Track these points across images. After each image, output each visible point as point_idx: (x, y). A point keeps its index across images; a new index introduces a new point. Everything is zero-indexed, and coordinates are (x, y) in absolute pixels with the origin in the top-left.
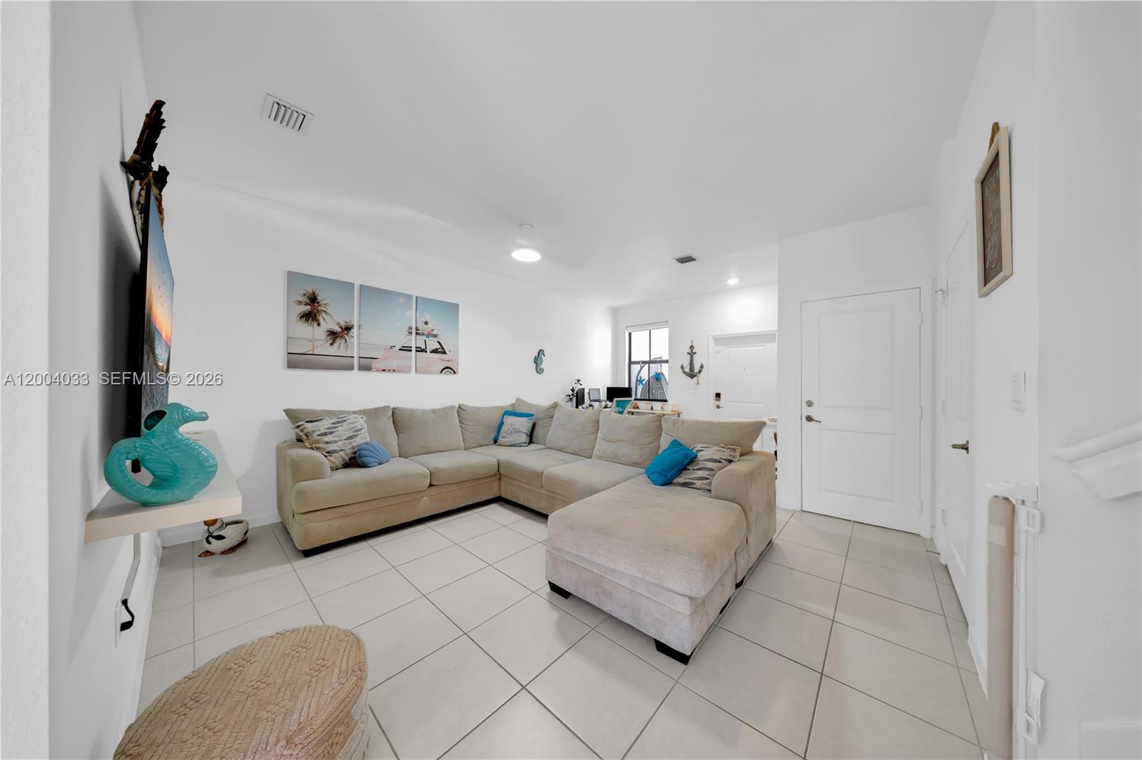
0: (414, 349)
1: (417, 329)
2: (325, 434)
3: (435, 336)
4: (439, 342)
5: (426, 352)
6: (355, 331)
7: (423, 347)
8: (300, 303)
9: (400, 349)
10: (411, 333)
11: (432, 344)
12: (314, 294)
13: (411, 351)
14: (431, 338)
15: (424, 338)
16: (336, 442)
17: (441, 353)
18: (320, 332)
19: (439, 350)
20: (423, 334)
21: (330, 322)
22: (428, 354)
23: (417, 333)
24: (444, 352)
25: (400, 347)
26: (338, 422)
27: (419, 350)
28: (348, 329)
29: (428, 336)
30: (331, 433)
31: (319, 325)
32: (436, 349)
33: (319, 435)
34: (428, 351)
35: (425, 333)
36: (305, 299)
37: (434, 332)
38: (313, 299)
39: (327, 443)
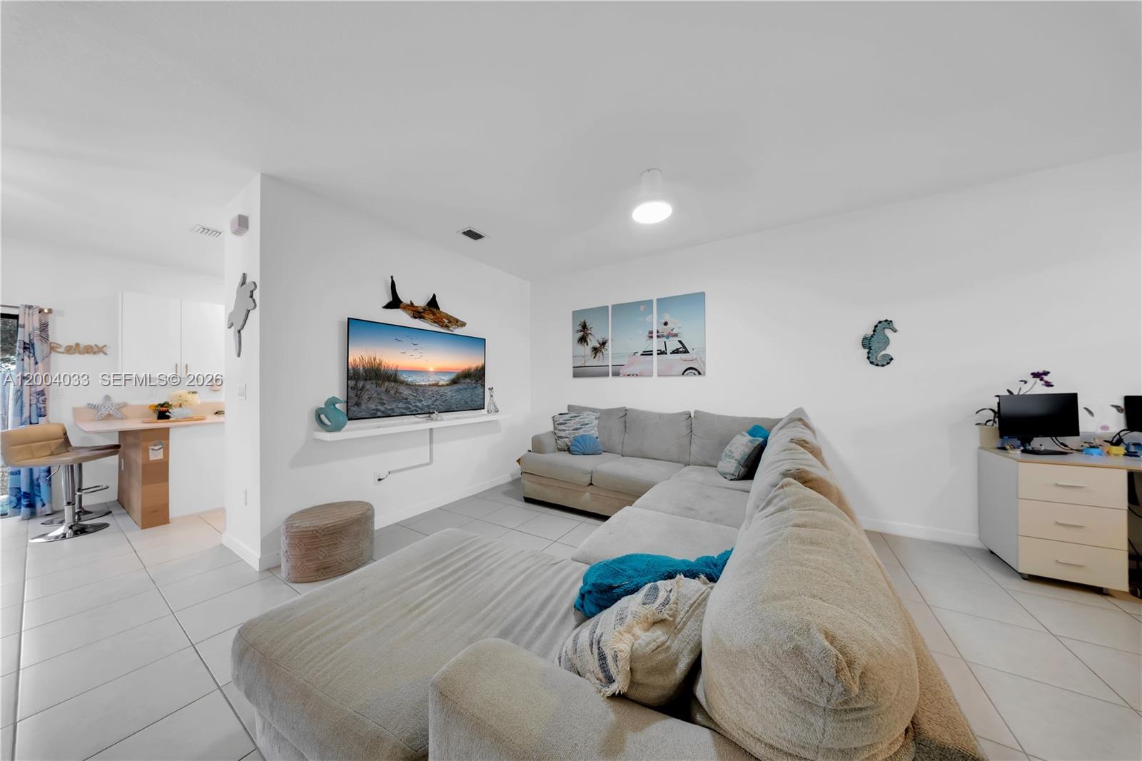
0: (655, 353)
1: (658, 332)
2: (561, 424)
3: (676, 335)
4: (680, 342)
5: (666, 354)
6: (609, 345)
7: (663, 349)
8: (578, 331)
9: (642, 355)
10: (652, 337)
11: (673, 344)
12: (585, 322)
13: (652, 354)
14: (671, 339)
15: (664, 339)
16: (564, 430)
17: (682, 352)
18: (587, 350)
19: (681, 350)
20: (663, 336)
21: (593, 342)
22: (669, 356)
23: (658, 336)
24: (686, 352)
25: (641, 352)
26: (575, 417)
27: (661, 353)
28: (604, 344)
29: (668, 337)
30: (565, 423)
31: (587, 344)
32: (677, 350)
33: (558, 424)
34: (668, 352)
35: (665, 334)
36: (580, 328)
37: (674, 332)
38: (584, 327)
39: (560, 430)
